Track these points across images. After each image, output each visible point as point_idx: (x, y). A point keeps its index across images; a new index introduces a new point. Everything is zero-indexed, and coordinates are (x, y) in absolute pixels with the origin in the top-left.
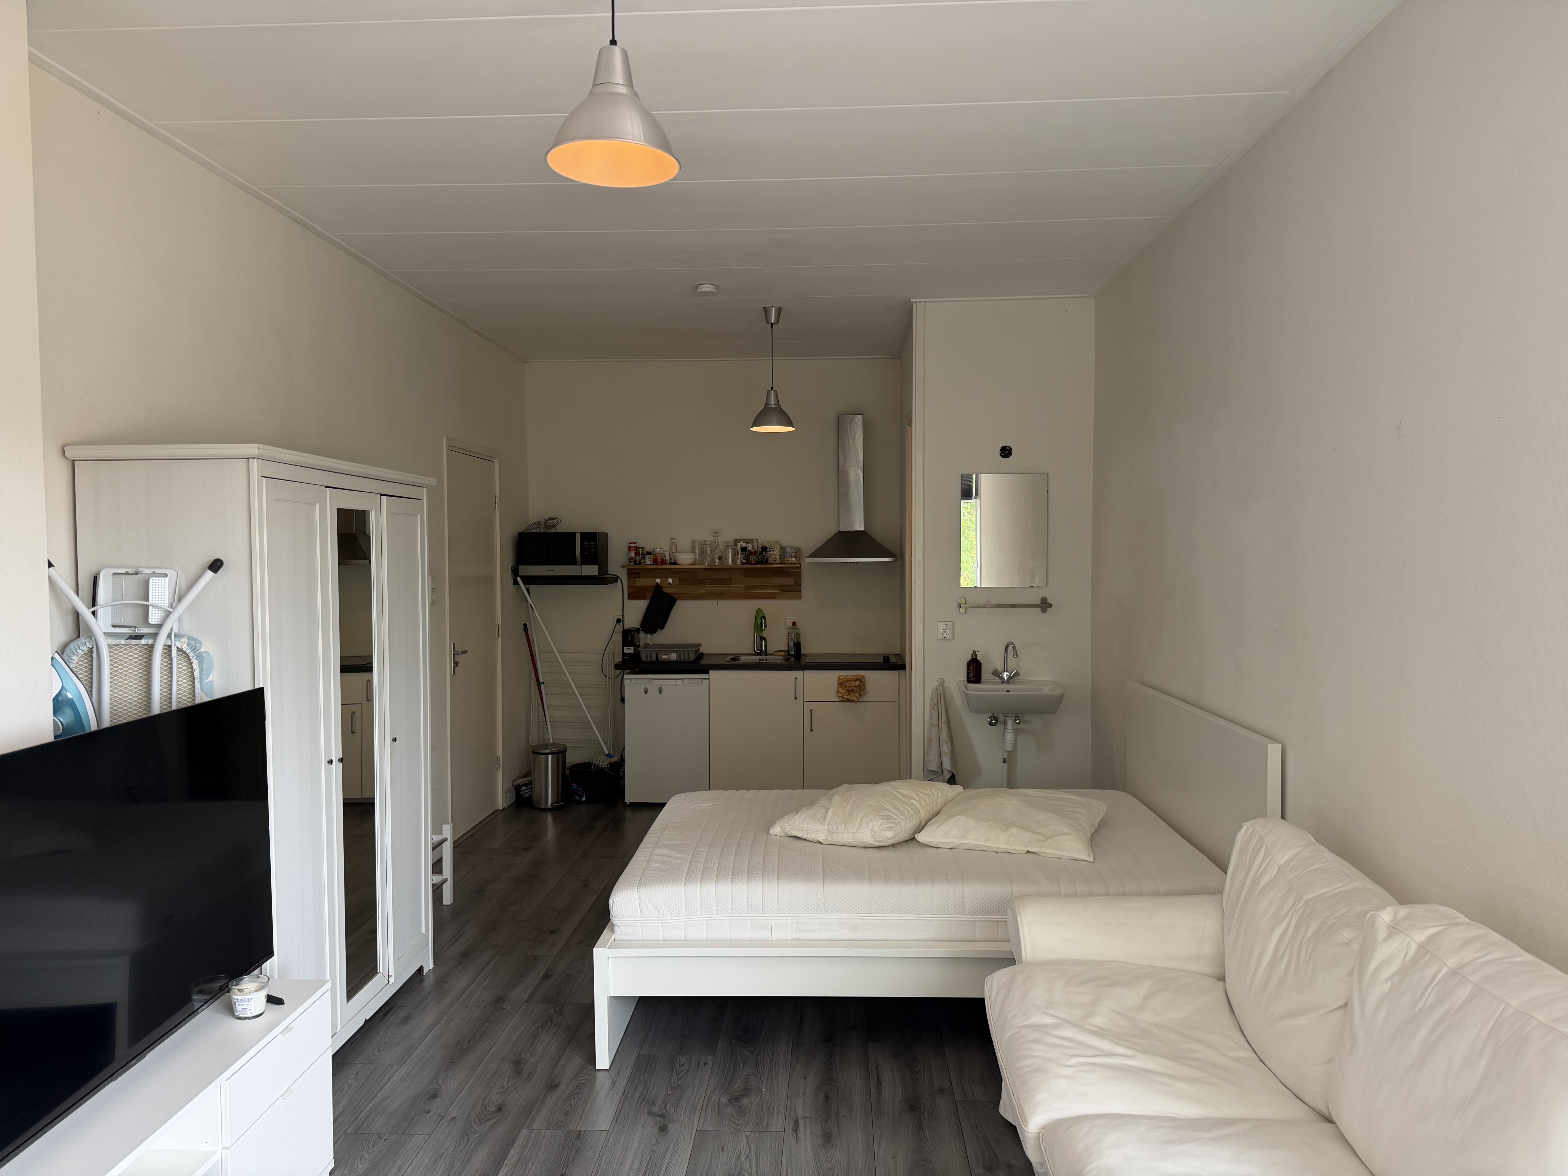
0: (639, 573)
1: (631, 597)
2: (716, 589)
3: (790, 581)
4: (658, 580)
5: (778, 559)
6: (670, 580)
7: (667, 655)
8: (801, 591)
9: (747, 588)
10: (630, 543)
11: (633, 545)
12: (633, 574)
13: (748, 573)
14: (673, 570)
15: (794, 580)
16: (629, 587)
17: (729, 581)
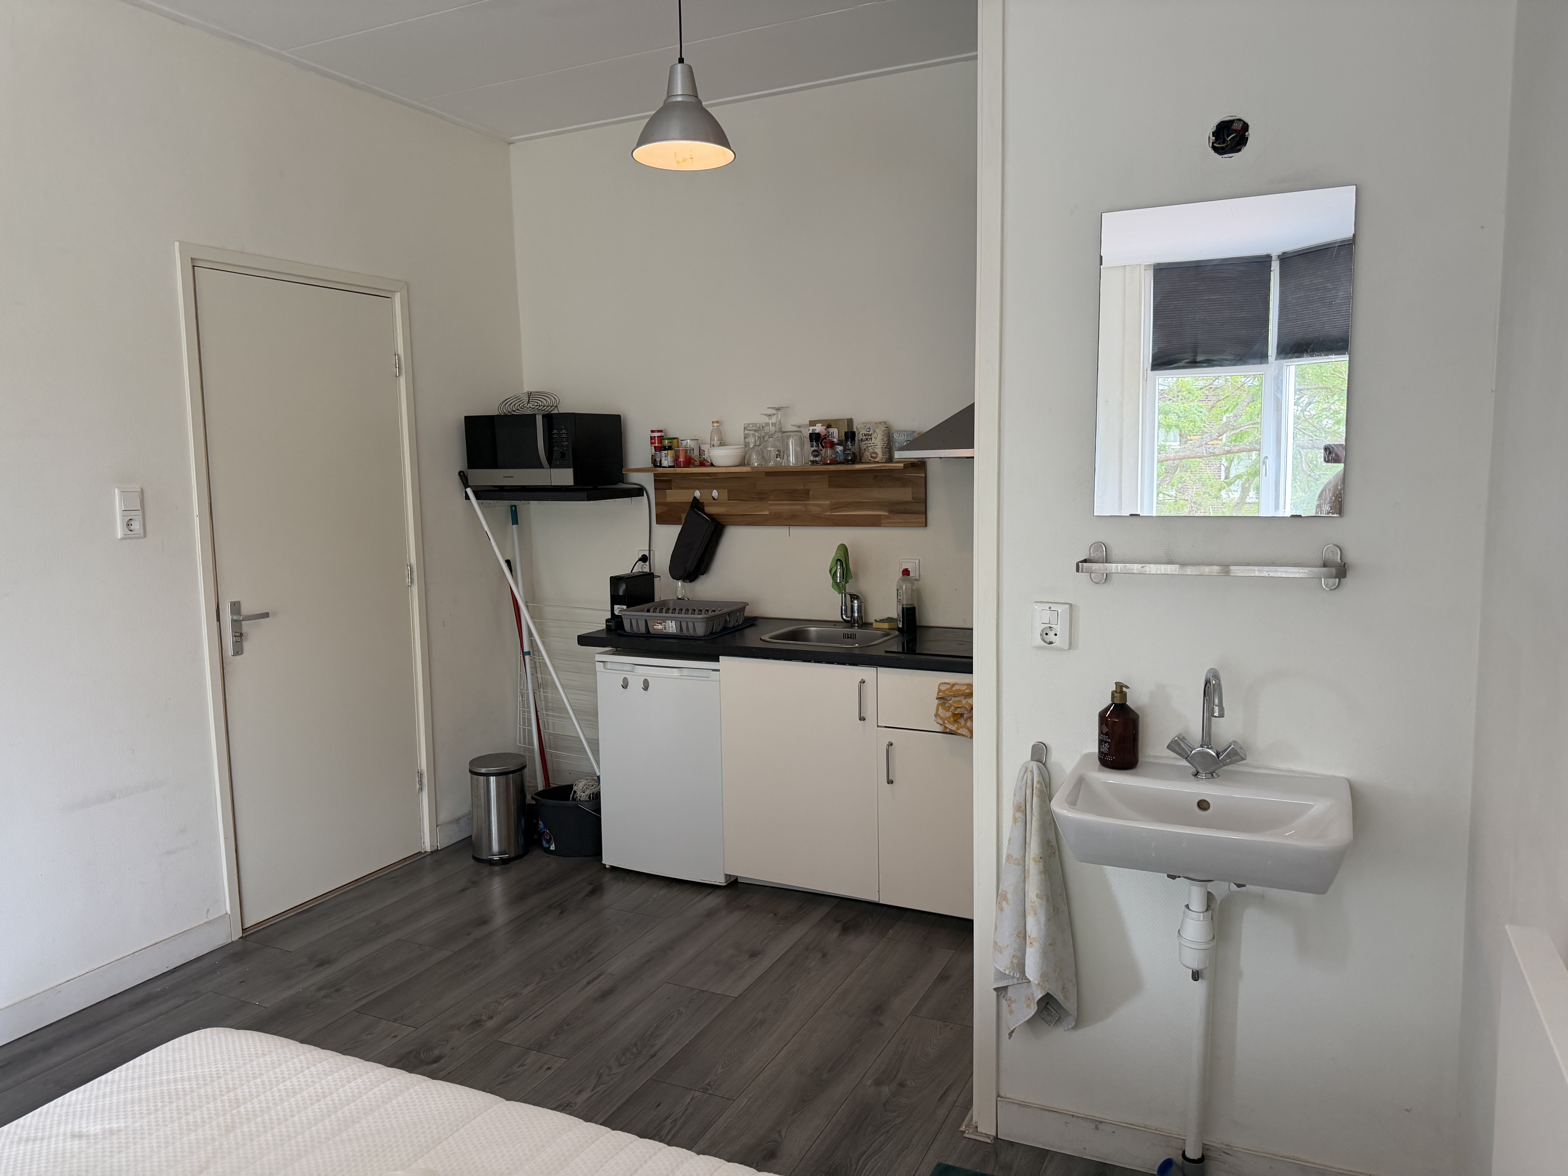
0: (670, 481)
1: (662, 519)
2: (785, 507)
3: (904, 494)
4: (697, 494)
5: (880, 455)
6: (715, 493)
7: (661, 623)
8: (926, 513)
9: (835, 507)
10: (652, 431)
11: (656, 434)
12: (663, 482)
13: (837, 480)
14: (719, 476)
15: (913, 493)
16: (656, 504)
17: (805, 495)
